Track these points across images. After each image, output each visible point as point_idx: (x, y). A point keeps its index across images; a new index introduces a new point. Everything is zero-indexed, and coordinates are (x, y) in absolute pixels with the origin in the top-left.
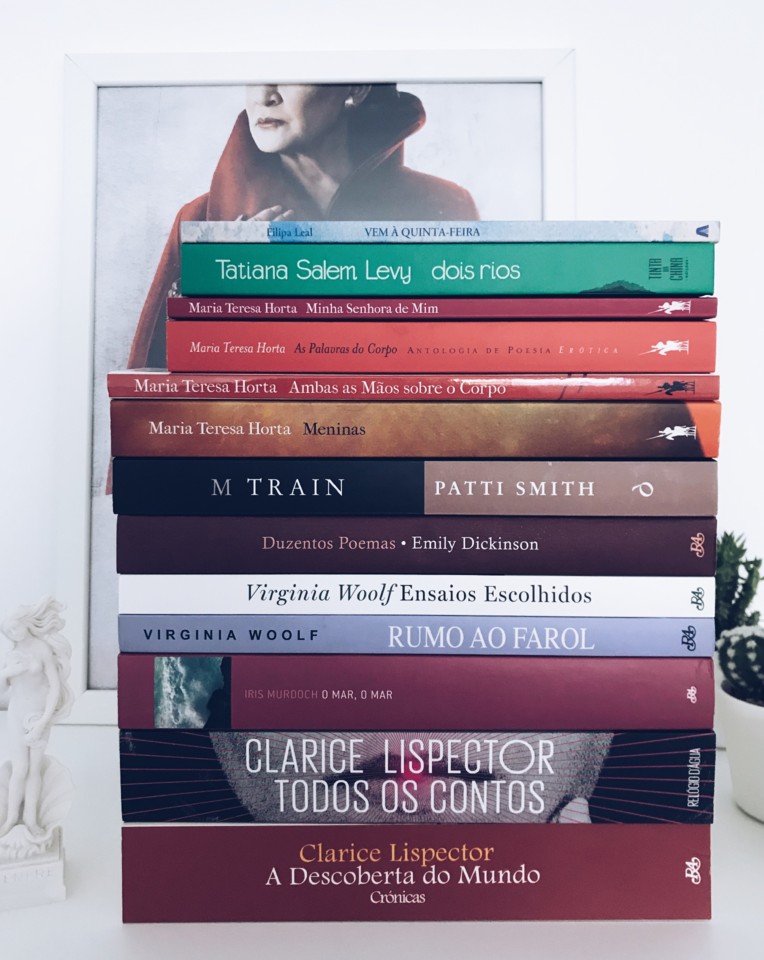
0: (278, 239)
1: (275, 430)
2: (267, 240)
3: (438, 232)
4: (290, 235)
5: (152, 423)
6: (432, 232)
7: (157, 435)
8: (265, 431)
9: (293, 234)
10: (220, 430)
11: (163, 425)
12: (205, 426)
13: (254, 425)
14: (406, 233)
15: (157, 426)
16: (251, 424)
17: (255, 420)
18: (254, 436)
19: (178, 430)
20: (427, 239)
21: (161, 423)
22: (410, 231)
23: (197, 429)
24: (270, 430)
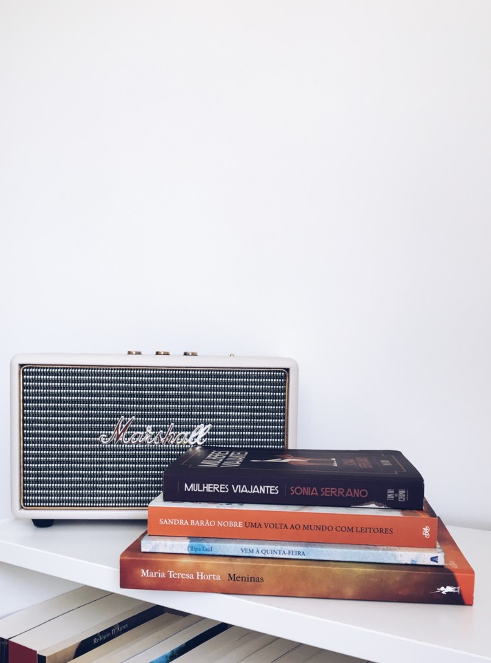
0: (193, 552)
1: (212, 577)
2: (187, 552)
3: (282, 552)
4: (200, 550)
5: (143, 570)
6: (278, 552)
7: (145, 577)
8: (206, 577)
9: (202, 549)
10: (180, 576)
11: (149, 572)
12: (172, 573)
13: (200, 574)
14: (264, 552)
15: (145, 572)
16: (198, 573)
17: (200, 571)
18: (200, 580)
19: (157, 575)
20: (275, 556)
21: (148, 571)
22: (266, 551)
23: (168, 575)
24: (209, 577)
